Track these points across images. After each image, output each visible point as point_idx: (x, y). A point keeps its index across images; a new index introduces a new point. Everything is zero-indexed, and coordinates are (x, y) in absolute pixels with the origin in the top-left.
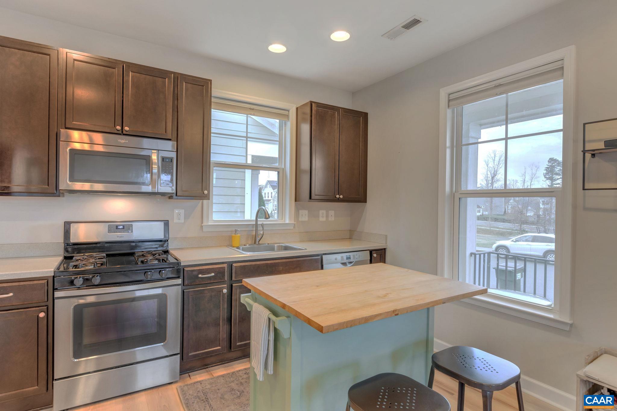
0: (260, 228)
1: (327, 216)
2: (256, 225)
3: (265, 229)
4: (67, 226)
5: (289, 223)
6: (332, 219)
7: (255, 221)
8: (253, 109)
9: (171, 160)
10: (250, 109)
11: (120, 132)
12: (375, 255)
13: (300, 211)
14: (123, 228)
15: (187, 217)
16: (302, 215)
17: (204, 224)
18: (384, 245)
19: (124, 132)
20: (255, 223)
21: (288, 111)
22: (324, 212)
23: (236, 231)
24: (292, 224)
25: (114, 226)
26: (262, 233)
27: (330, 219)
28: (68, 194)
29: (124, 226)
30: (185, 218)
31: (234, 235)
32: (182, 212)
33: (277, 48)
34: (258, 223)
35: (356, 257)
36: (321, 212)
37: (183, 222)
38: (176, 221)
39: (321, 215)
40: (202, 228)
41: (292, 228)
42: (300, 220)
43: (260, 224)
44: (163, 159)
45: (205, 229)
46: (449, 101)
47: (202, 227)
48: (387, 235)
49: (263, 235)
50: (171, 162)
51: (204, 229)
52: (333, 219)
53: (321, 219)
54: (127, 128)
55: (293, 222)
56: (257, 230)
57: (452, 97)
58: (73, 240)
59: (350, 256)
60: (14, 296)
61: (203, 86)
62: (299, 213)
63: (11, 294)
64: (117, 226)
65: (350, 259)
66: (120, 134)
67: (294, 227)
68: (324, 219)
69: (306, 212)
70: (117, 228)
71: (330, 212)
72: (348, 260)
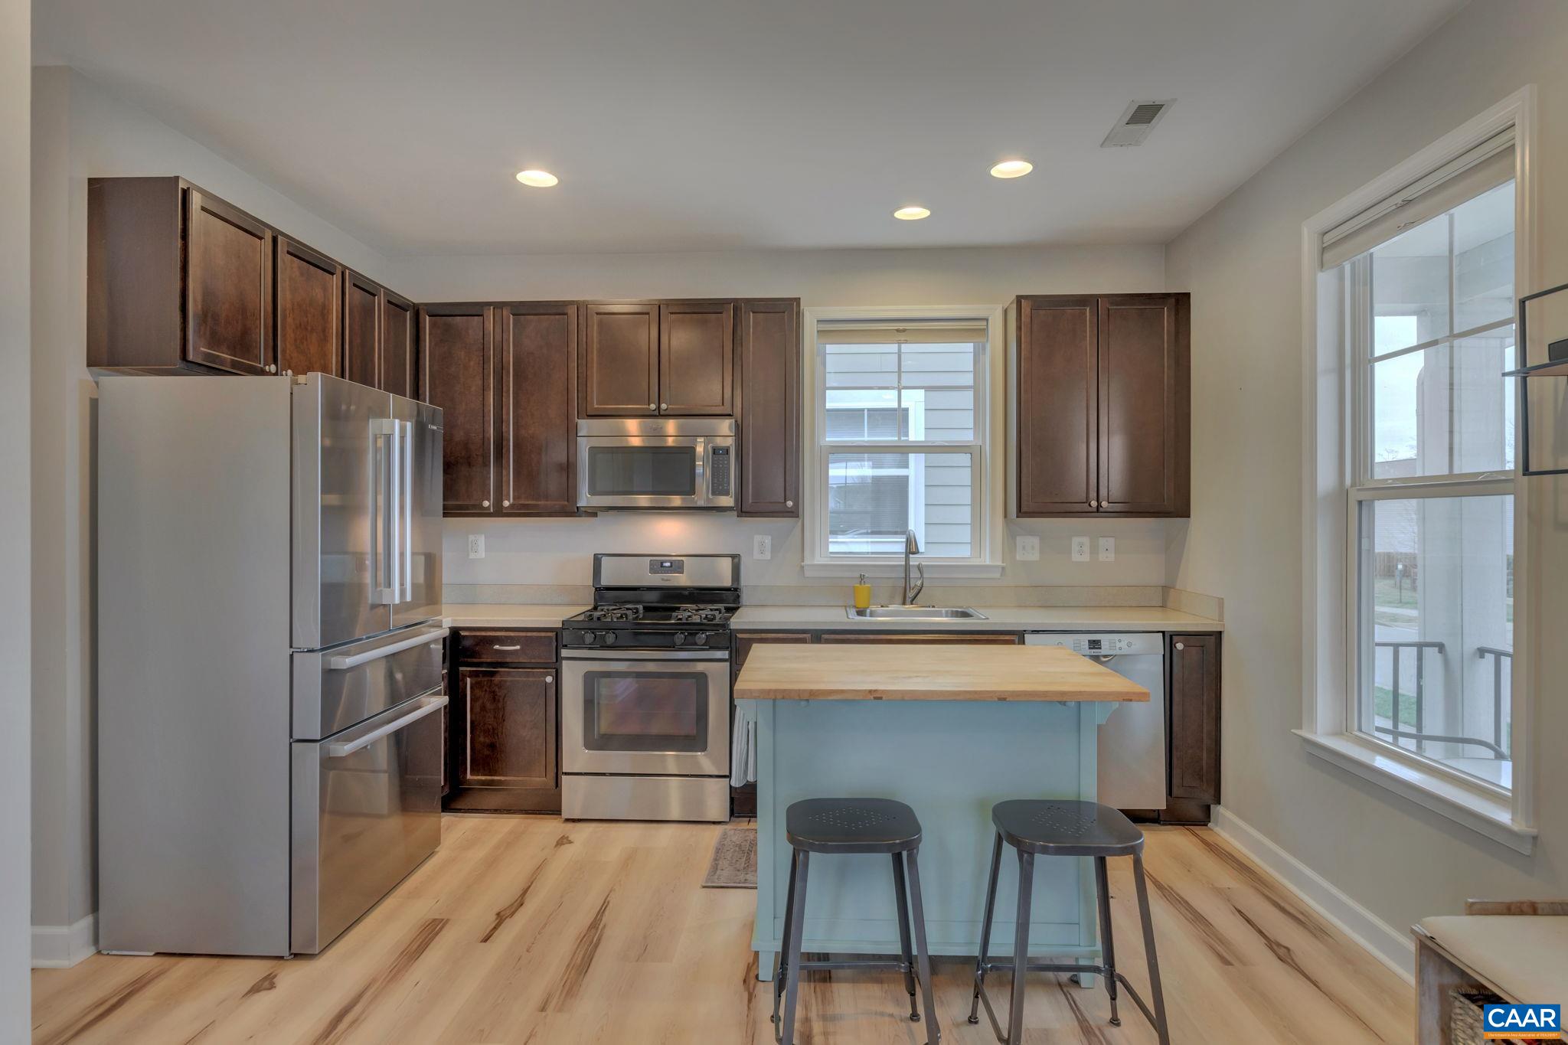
0: (914, 574)
1: (1094, 550)
2: (907, 567)
3: (925, 576)
4: (597, 560)
5: (991, 564)
6: (1107, 556)
7: (904, 559)
8: (904, 330)
9: (727, 451)
10: (898, 330)
11: (656, 413)
12: (1180, 646)
13: (1018, 538)
14: (671, 566)
15: (775, 549)
16: (1024, 548)
17: (807, 562)
18: (1215, 622)
19: (661, 413)
20: (904, 563)
21: (984, 320)
22: (1086, 540)
23: (862, 577)
24: (998, 566)
25: (659, 563)
26: (919, 583)
27: (1103, 557)
28: (601, 511)
29: (671, 563)
30: (772, 552)
31: (858, 585)
32: (768, 540)
33: (912, 213)
34: (911, 563)
35: (1118, 645)
36: (1076, 540)
37: (769, 558)
38: (757, 555)
39: (1075, 547)
40: (803, 570)
41: (998, 575)
42: (1018, 558)
43: (914, 566)
44: (715, 451)
45: (808, 573)
46: (1323, 250)
47: (803, 567)
48: (1222, 599)
49: (921, 588)
50: (727, 454)
51: (805, 572)
52: (1110, 557)
53: (1076, 557)
54: (664, 406)
55: (1000, 563)
56: (907, 578)
57: (1329, 238)
58: (605, 582)
59: (1099, 641)
60: (521, 649)
61: (784, 312)
62: (1015, 544)
63: (518, 647)
64: (662, 563)
65: (1100, 648)
66: (656, 416)
67: (1001, 575)
68: (1086, 558)
69: (1035, 541)
70: (662, 566)
71: (1103, 542)
72: (1093, 651)
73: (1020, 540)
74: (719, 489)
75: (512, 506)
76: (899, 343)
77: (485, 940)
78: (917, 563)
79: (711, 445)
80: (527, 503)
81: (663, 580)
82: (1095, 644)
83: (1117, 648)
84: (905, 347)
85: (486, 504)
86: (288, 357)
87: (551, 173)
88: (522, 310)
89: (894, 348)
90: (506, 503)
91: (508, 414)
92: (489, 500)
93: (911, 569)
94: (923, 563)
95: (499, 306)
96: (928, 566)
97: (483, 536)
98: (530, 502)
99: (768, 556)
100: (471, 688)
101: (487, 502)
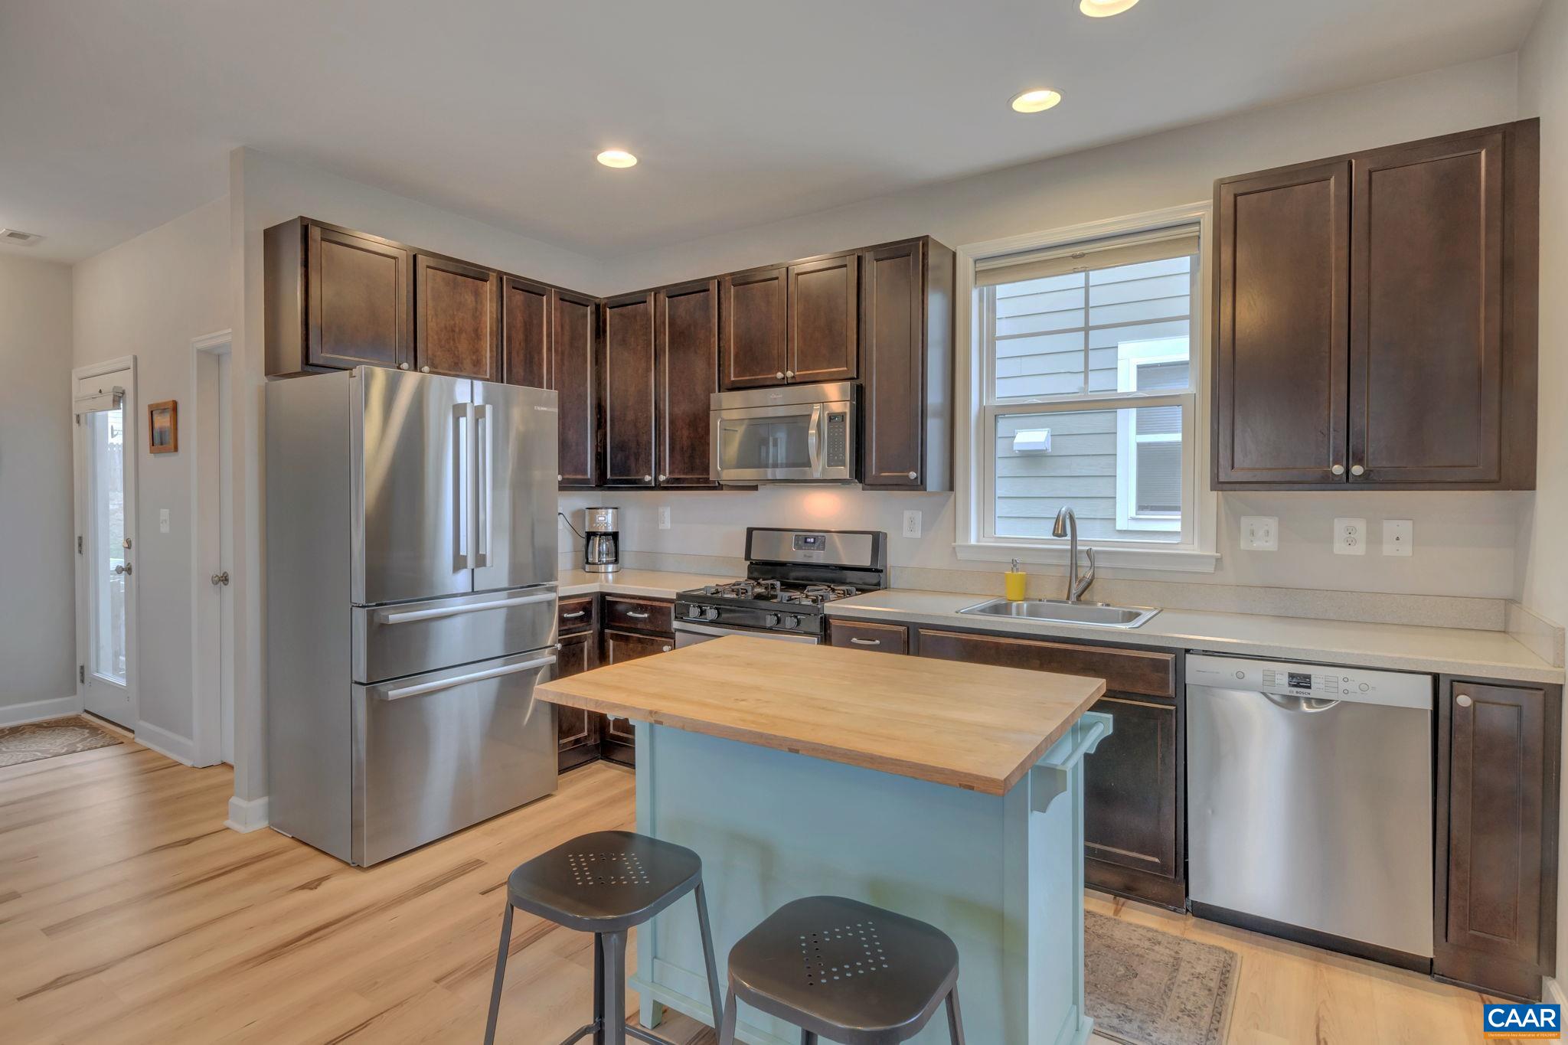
0: (1084, 562)
1: (1374, 539)
2: (1074, 552)
3: (1095, 565)
4: (749, 533)
5: (1199, 553)
6: (1397, 549)
7: (1070, 542)
8: (1082, 255)
10: (1075, 257)
11: (784, 381)
12: (1463, 700)
13: (1242, 519)
14: (814, 543)
15: (926, 527)
16: (1253, 533)
17: (959, 542)
18: (1552, 668)
19: (789, 381)
20: (1069, 547)
21: (1199, 223)
22: (1359, 524)
23: (1014, 563)
24: (1212, 557)
25: (803, 539)
26: (1089, 575)
27: (1388, 549)
29: (815, 539)
30: (923, 530)
31: (1009, 572)
32: (917, 516)
33: (1036, 101)
34: (1078, 548)
35: (1344, 686)
36: (1342, 524)
37: (919, 537)
38: (907, 534)
39: (1339, 534)
40: (956, 553)
41: (1211, 569)
42: (1242, 546)
43: (1081, 551)
44: (830, 418)
45: (960, 556)
47: (954, 548)
49: (1090, 581)
50: (843, 421)
51: (958, 554)
52: (1403, 550)
53: (1340, 547)
54: (790, 373)
55: (1213, 553)
56: (1074, 566)
58: (754, 556)
59: (1309, 677)
60: (649, 617)
61: (910, 256)
62: (1239, 529)
63: (646, 615)
64: (806, 539)
65: (1309, 687)
66: (785, 385)
67: (1215, 568)
68: (1360, 549)
69: (1272, 524)
70: (806, 542)
71: (1390, 528)
72: (1295, 689)
73: (1245, 522)
74: (834, 460)
75: (668, 481)
76: (1086, 270)
77: (484, 893)
78: (1088, 548)
79: (826, 413)
80: (679, 477)
81: (805, 556)
82: (1301, 682)
83: (1341, 691)
84: (1096, 277)
85: (647, 478)
86: (430, 356)
87: (630, 153)
88: (676, 292)
89: (1078, 279)
90: (662, 478)
91: (665, 393)
92: (650, 475)
93: (1078, 555)
94: (1094, 548)
95: (657, 291)
96: (1098, 552)
97: (669, 508)
98: (682, 476)
99: (918, 534)
100: (614, 650)
101: (647, 476)
